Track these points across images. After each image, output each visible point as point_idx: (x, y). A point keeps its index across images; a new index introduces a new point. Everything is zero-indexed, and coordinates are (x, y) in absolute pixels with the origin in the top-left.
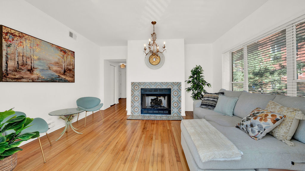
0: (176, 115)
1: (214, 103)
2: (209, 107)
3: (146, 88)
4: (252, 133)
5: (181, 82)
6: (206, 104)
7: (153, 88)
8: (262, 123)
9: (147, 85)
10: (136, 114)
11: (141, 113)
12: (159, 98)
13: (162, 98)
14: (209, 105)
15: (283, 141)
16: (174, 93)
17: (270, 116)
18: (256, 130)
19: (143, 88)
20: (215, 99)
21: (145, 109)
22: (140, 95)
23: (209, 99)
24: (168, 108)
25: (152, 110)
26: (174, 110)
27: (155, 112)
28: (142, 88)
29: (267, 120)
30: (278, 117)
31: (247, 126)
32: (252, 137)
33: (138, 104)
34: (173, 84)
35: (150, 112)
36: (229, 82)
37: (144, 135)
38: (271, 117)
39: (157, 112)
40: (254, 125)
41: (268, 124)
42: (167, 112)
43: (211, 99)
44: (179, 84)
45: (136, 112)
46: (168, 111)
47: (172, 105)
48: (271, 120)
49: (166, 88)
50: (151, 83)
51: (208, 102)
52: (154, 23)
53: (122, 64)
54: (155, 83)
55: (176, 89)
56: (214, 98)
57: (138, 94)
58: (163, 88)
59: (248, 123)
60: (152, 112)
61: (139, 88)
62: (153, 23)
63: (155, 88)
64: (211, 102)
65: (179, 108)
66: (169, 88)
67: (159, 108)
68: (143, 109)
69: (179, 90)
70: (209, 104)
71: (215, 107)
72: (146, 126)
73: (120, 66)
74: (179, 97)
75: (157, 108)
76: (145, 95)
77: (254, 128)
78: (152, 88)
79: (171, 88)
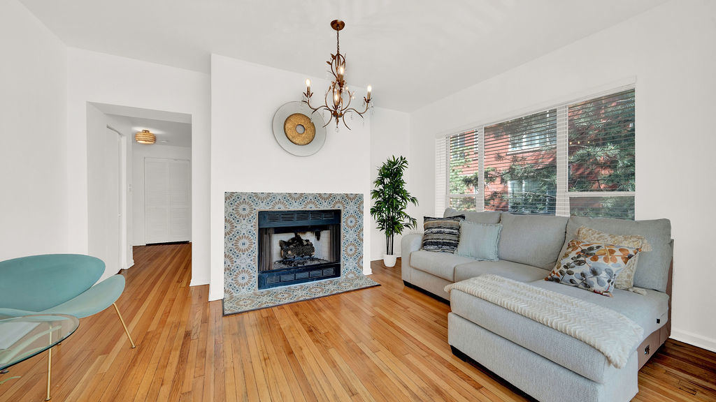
0: (353, 275)
1: (454, 238)
2: (444, 247)
3: (276, 209)
4: (599, 286)
5: (362, 195)
6: (437, 242)
7: (296, 209)
8: (610, 265)
9: (280, 202)
10: (244, 292)
11: (260, 287)
12: (304, 237)
13: (309, 237)
14: (444, 244)
15: (631, 290)
16: (349, 222)
17: (618, 253)
18: (604, 279)
19: (267, 209)
20: (453, 231)
21: (270, 272)
22: (256, 233)
23: (442, 230)
24: (332, 261)
25: (292, 273)
26: (346, 264)
27: (299, 276)
28: (263, 209)
29: (616, 260)
30: (631, 252)
31: (583, 275)
32: (604, 294)
33: (249, 261)
34: (347, 198)
35: (284, 278)
36: (445, 194)
37: (332, 351)
38: (621, 254)
39: (305, 275)
40: (598, 271)
41: (619, 266)
42: (331, 271)
43: (445, 230)
44: (358, 199)
45: (243, 285)
46: (333, 268)
47: (342, 252)
48: (622, 258)
49: (329, 208)
50: (290, 197)
51: (441, 236)
52: (337, 25)
53: (140, 129)
54: (302, 197)
55: (352, 211)
56: (452, 228)
57: (250, 228)
58: (322, 208)
59: (586, 268)
60: (291, 277)
61: (252, 209)
62: (335, 25)
63: (300, 208)
64: (448, 237)
65: (359, 257)
66: (336, 208)
67: (309, 263)
68: (263, 272)
69: (359, 213)
70: (444, 241)
71: (456, 246)
72: (309, 324)
73: (135, 137)
74: (359, 230)
75: (303, 264)
76: (272, 231)
77: (601, 275)
78: (291, 209)
79: (341, 208)
